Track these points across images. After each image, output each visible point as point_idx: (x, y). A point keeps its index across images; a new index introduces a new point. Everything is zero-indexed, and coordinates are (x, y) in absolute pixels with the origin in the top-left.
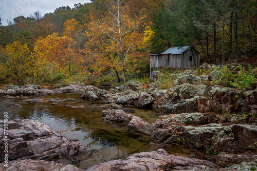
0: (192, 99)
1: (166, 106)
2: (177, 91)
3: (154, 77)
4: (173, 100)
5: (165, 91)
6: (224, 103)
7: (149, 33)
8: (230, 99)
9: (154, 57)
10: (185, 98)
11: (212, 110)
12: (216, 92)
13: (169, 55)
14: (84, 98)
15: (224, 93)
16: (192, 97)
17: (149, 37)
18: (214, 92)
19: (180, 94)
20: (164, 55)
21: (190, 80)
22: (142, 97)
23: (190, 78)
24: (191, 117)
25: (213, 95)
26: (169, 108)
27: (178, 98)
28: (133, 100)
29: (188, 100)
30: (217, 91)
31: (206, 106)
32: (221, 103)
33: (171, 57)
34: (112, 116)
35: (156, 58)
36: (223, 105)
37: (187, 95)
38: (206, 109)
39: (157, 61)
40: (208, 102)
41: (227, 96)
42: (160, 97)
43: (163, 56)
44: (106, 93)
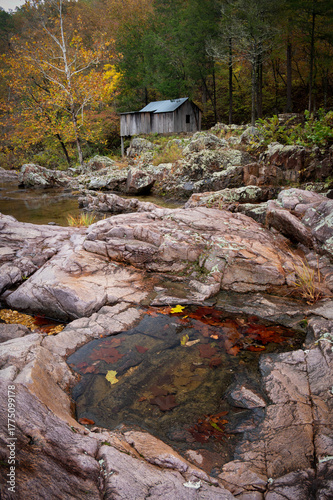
0: (224, 173)
1: (181, 186)
2: (198, 160)
3: (137, 148)
4: (191, 177)
5: (169, 166)
6: (290, 169)
7: (112, 76)
8: (299, 162)
9: (128, 117)
10: (212, 172)
11: (268, 181)
12: (276, 153)
13: (152, 114)
14: (22, 186)
15: (290, 153)
16: (222, 169)
17: (112, 84)
18: (274, 152)
19: (203, 166)
20: (145, 113)
21: (210, 146)
22: (135, 176)
23: (211, 141)
24: (244, 192)
25: (272, 158)
26: (188, 188)
27: (200, 172)
28: (118, 182)
29: (219, 174)
30: (278, 151)
31: (259, 175)
32: (284, 170)
33: (156, 118)
34: (100, 204)
35: (131, 119)
36: (288, 172)
37: (215, 166)
38: (258, 180)
39: (134, 123)
40: (263, 171)
41: (295, 156)
42: (162, 175)
43: (142, 116)
44: (61, 177)
